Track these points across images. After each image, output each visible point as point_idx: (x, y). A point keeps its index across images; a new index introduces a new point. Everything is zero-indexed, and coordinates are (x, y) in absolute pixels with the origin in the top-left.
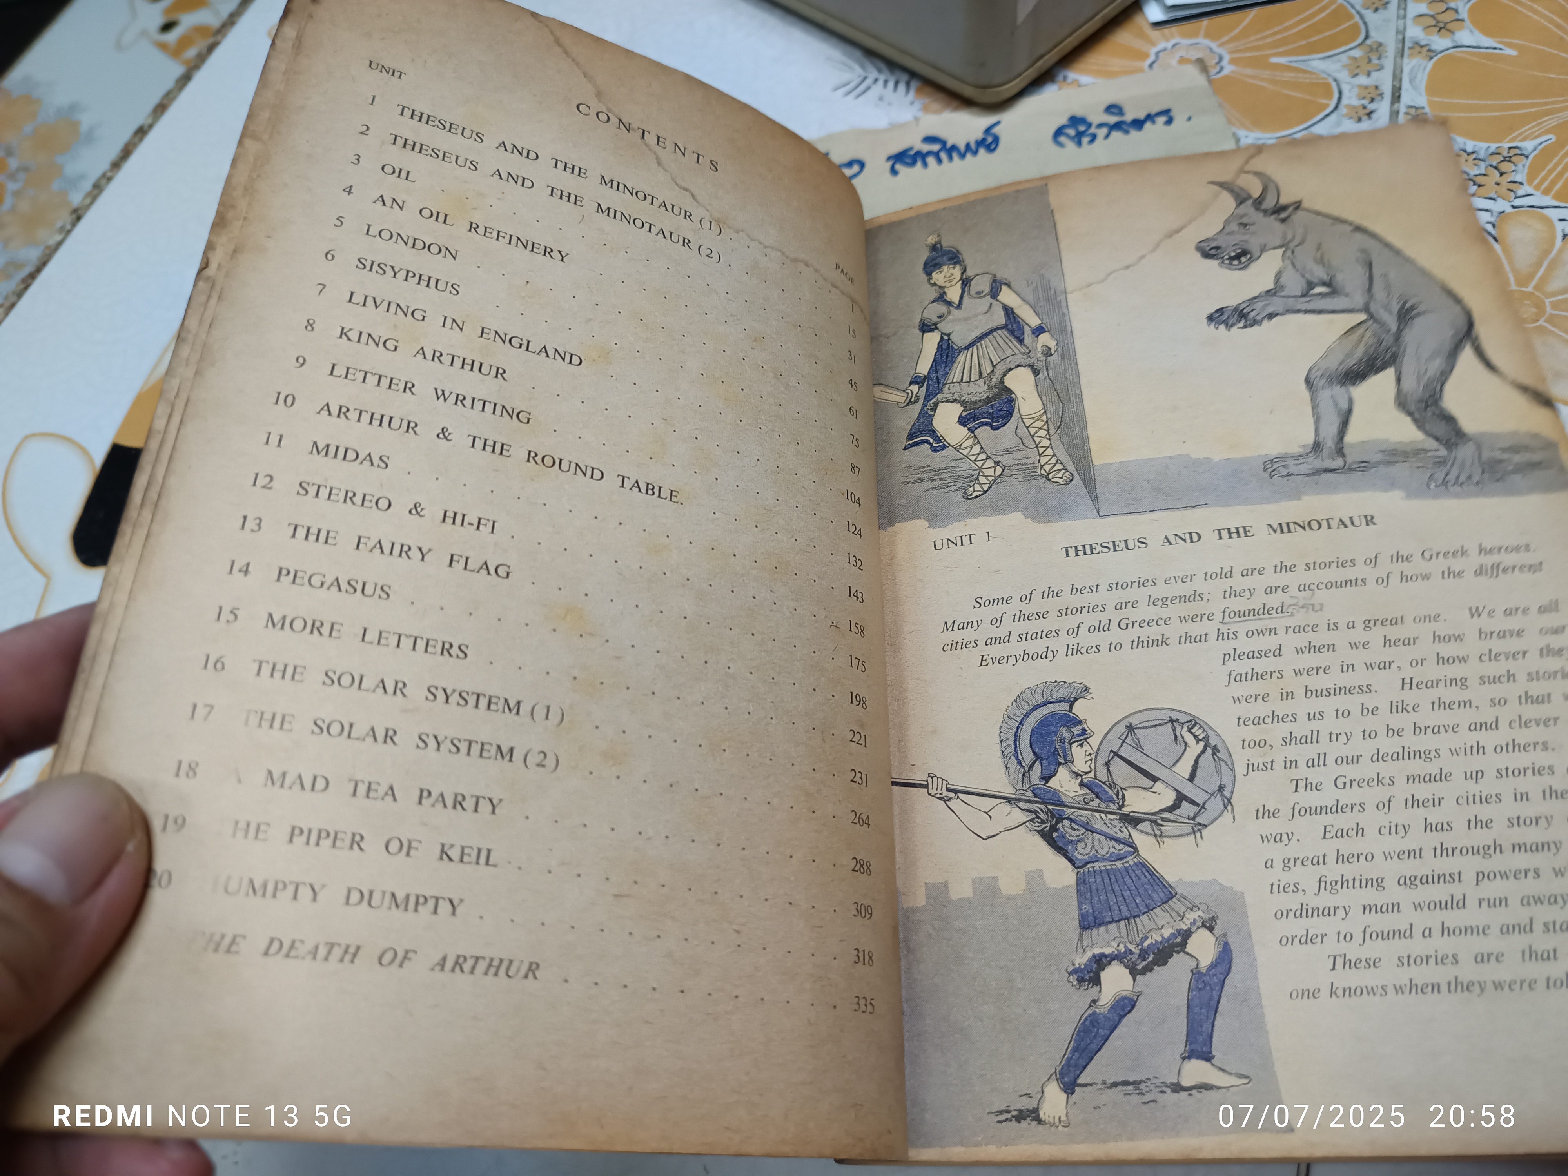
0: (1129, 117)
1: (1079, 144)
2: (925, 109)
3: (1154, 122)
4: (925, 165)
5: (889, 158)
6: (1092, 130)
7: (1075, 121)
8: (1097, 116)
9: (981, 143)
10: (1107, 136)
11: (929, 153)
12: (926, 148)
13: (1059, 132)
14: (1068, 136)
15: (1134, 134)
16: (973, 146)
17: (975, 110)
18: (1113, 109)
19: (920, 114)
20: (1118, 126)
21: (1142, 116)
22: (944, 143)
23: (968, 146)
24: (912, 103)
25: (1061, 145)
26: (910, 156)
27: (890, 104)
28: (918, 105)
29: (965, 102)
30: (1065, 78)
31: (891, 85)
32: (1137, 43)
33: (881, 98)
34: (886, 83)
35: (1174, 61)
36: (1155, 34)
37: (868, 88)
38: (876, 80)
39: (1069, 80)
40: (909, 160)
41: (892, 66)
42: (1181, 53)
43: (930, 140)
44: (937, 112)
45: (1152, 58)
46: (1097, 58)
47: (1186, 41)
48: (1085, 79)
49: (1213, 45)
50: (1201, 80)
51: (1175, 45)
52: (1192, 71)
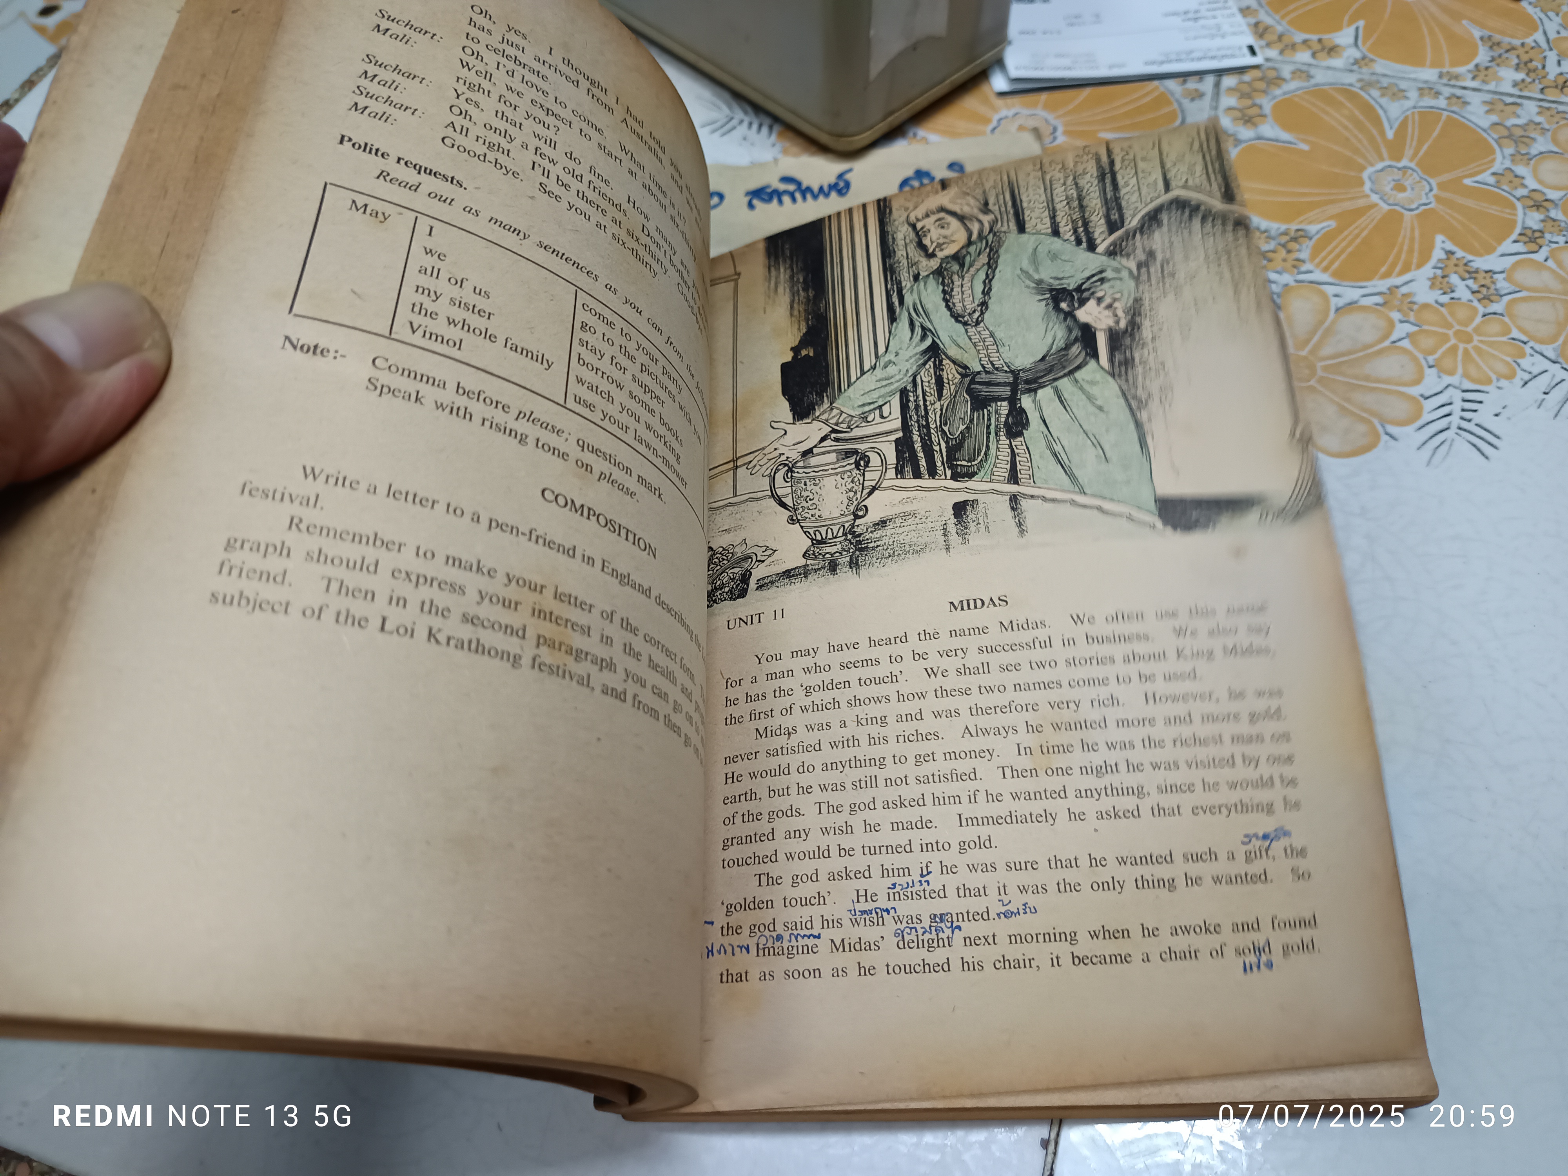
2: (785, 152)
4: (780, 202)
5: (748, 193)
7: (920, 174)
8: (940, 172)
9: (833, 187)
11: (786, 192)
12: (782, 187)
13: (905, 184)
14: (912, 186)
16: (826, 188)
17: (830, 156)
18: (954, 165)
19: (780, 156)
22: (799, 184)
23: (821, 189)
24: (774, 145)
26: (767, 193)
27: (752, 144)
28: (778, 147)
29: (823, 149)
30: (915, 135)
31: (755, 126)
32: (982, 109)
33: (745, 139)
34: (750, 124)
35: (1014, 128)
36: (999, 102)
37: (734, 128)
38: (741, 122)
39: (918, 138)
40: (766, 197)
41: (757, 109)
42: (1019, 121)
43: (786, 179)
44: (796, 155)
45: (994, 123)
46: (946, 118)
47: (1026, 112)
48: (933, 137)
49: (1050, 117)
50: (1036, 147)
51: (1016, 114)
52: (1028, 138)
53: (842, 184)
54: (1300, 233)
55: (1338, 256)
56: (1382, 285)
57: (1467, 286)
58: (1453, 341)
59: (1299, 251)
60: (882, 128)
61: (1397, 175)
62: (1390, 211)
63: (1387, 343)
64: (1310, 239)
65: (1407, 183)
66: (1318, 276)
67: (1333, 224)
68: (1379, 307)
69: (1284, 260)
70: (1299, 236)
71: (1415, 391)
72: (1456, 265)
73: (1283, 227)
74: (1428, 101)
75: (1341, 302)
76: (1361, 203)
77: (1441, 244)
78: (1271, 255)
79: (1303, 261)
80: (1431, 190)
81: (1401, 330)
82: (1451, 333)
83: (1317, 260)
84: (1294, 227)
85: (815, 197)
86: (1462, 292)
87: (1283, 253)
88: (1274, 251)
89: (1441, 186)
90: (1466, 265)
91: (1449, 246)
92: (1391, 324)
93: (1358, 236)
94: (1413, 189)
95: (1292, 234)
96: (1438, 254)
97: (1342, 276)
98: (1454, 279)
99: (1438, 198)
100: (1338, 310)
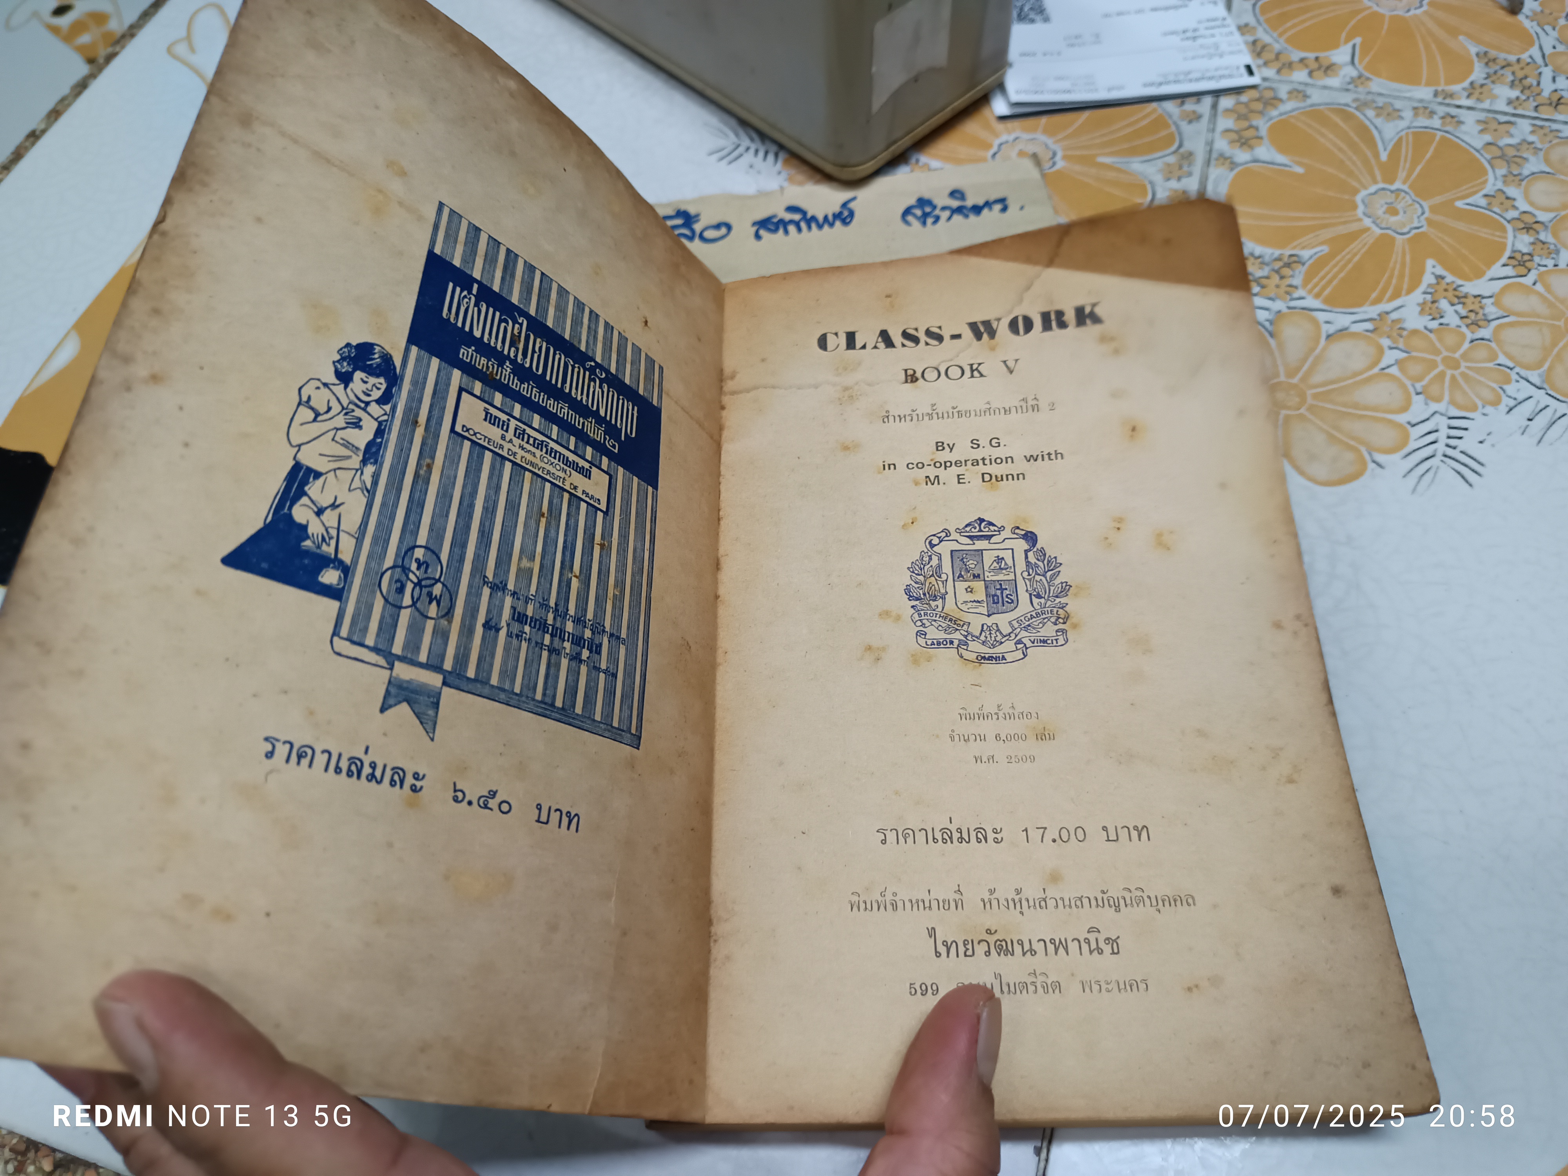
0: (969, 203)
1: (924, 223)
2: (790, 180)
3: (991, 209)
4: (786, 232)
5: (754, 224)
6: (937, 212)
7: (922, 202)
8: (943, 200)
9: (837, 216)
10: (949, 218)
11: (791, 222)
12: (788, 216)
13: (907, 212)
14: (915, 215)
15: (973, 218)
16: (830, 218)
17: (835, 184)
18: (956, 194)
19: (786, 184)
20: (959, 210)
21: (981, 202)
22: (804, 213)
23: (826, 218)
24: (779, 173)
25: (907, 223)
26: (773, 223)
27: (759, 172)
28: (784, 175)
29: (828, 178)
30: (917, 161)
31: (761, 154)
32: (983, 134)
33: (751, 166)
34: (757, 151)
35: (1014, 154)
36: (1000, 127)
37: (741, 156)
38: (748, 149)
39: (921, 164)
40: (772, 228)
41: (763, 136)
42: (1020, 146)
43: (791, 209)
44: (801, 184)
45: (995, 149)
46: (947, 145)
47: (1026, 136)
48: (935, 164)
49: (1050, 141)
50: (1035, 174)
51: (1016, 139)
52: (1028, 164)
53: (846, 213)
54: (1295, 259)
55: (1330, 282)
56: (1372, 311)
57: (1456, 312)
58: (1441, 368)
59: (1292, 276)
60: (885, 156)
61: (1390, 198)
62: (1382, 235)
63: (1376, 370)
64: (1303, 264)
65: (1400, 206)
66: (1310, 302)
67: (1325, 249)
68: (1369, 334)
69: (1277, 286)
70: (1293, 262)
71: (1402, 418)
72: (1446, 290)
73: (1277, 253)
74: (1423, 121)
75: (1332, 329)
76: (1354, 227)
77: (1432, 267)
78: (1264, 281)
79: (1296, 287)
80: (1423, 213)
81: (1391, 356)
82: (1439, 359)
83: (1309, 287)
84: (1287, 252)
85: (820, 227)
86: (1452, 319)
87: (1276, 279)
88: (1267, 278)
89: (1433, 209)
90: (1455, 289)
91: (1440, 271)
92: (1381, 351)
93: (1349, 261)
94: (1405, 212)
95: (1286, 259)
96: (1428, 279)
97: (1334, 302)
98: (1444, 304)
99: (1430, 222)
100: (1328, 337)
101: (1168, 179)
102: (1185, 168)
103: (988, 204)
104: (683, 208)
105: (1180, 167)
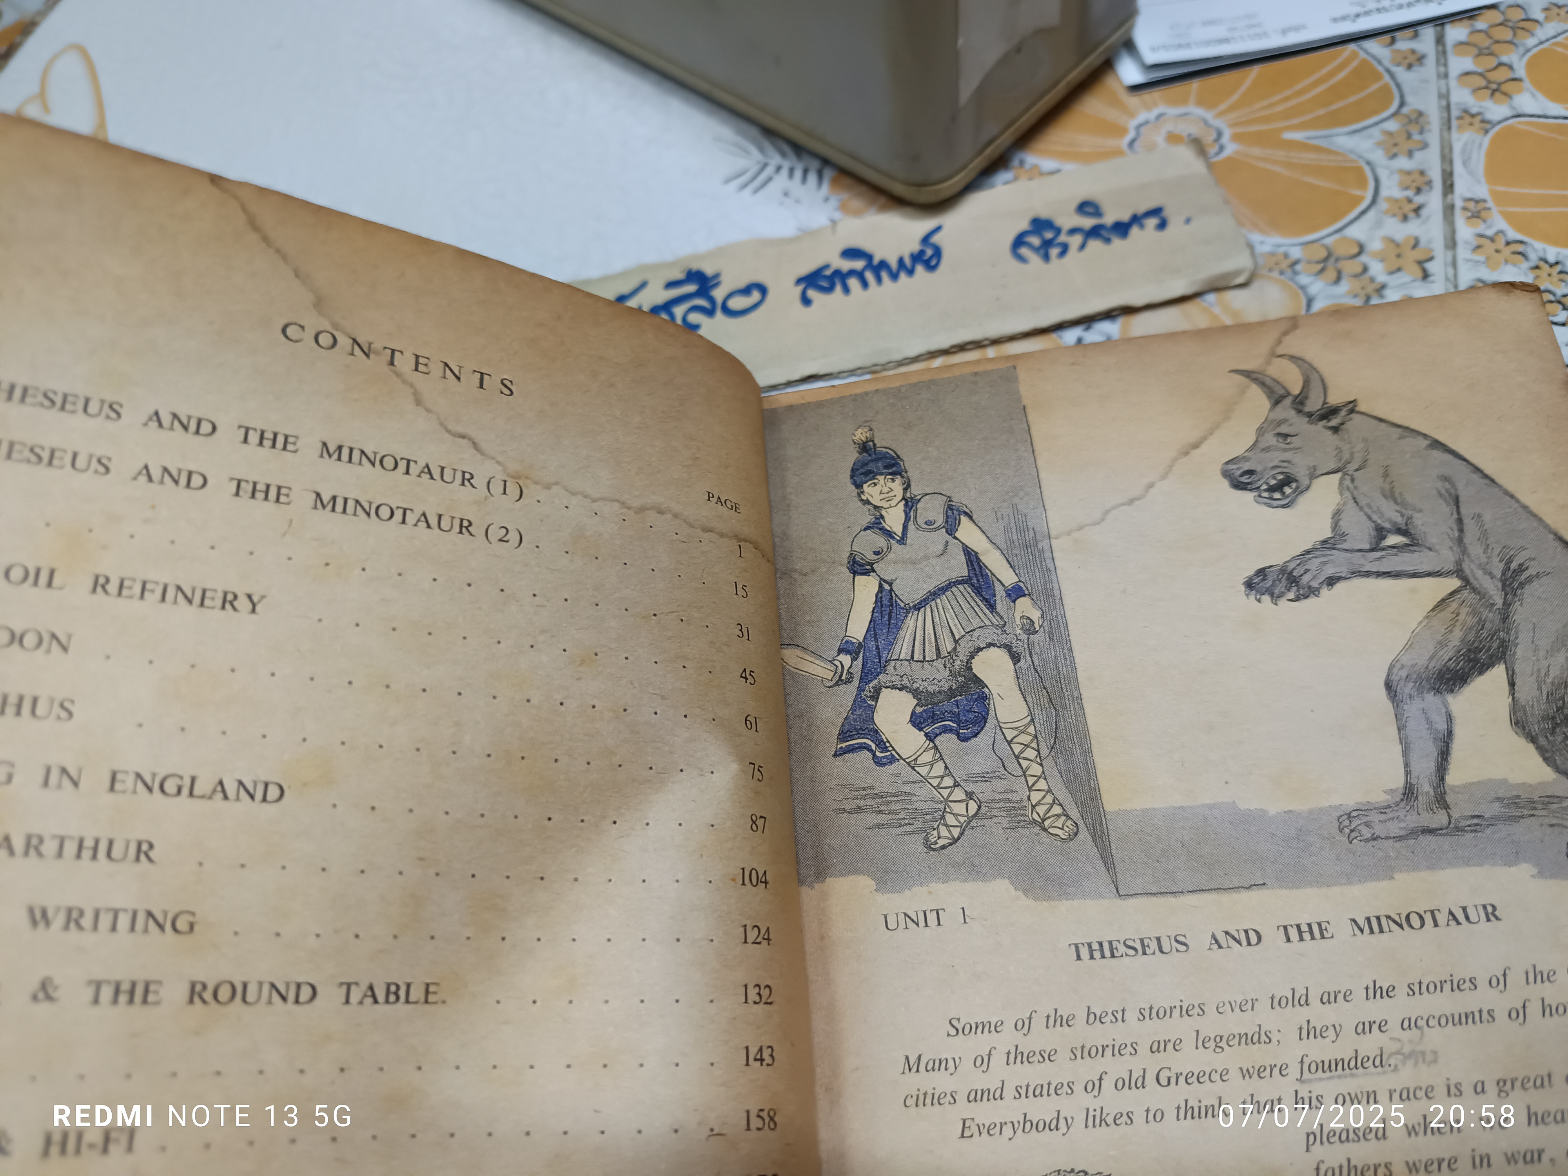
0: (1109, 219)
1: (1046, 258)
2: (844, 208)
3: (1142, 226)
4: (846, 290)
5: (799, 281)
6: (1063, 238)
7: (1040, 225)
8: (1068, 219)
9: (917, 258)
10: (1082, 247)
11: (852, 273)
12: (846, 265)
13: (1019, 242)
14: (1030, 246)
15: (1118, 243)
16: (908, 262)
17: (908, 210)
18: (1086, 207)
19: (837, 215)
20: (1095, 232)
21: (1125, 217)
22: (868, 257)
23: (901, 261)
24: (826, 200)
25: (1022, 259)
26: (826, 277)
27: (798, 201)
28: (834, 202)
30: (1022, 163)
31: (798, 174)
32: (1111, 114)
33: (786, 194)
34: (791, 171)
35: (1160, 139)
36: (1133, 101)
37: (769, 179)
38: (779, 169)
39: (1027, 166)
40: (824, 284)
41: (799, 149)
42: (1168, 127)
43: (851, 253)
44: (857, 213)
45: (1131, 134)
46: (1062, 135)
47: (1173, 111)
48: (1048, 164)
49: (1209, 115)
50: (1198, 166)
51: (1159, 116)
52: (1186, 154)
53: (929, 252)
60: (979, 163)
85: (894, 277)
101: (1394, 156)
102: (1416, 137)
103: (1136, 220)
104: (695, 266)
105: (1409, 136)
